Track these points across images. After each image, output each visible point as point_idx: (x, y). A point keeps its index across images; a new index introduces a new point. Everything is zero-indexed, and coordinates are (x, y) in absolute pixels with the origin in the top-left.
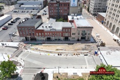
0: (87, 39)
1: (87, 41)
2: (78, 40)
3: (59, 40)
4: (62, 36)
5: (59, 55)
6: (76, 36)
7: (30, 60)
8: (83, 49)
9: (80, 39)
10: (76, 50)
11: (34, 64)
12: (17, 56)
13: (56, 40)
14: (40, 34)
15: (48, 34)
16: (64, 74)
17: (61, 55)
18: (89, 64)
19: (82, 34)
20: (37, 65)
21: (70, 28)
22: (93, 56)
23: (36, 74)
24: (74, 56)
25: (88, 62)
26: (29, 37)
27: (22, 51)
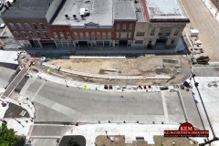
0: (168, 43)
1: (168, 48)
2: (149, 47)
3: (107, 44)
4: (114, 38)
5: (106, 88)
6: (146, 39)
7: (45, 102)
8: (159, 72)
9: (153, 43)
10: (143, 73)
11: (56, 113)
12: (18, 91)
13: (99, 44)
14: (62, 35)
15: (82, 34)
16: (117, 139)
17: (111, 88)
18: (170, 113)
19: (160, 34)
20: (62, 115)
21: (134, 22)
22: (179, 90)
23: (61, 137)
24: (139, 90)
25: (168, 108)
26: (38, 39)
27: (27, 77)
